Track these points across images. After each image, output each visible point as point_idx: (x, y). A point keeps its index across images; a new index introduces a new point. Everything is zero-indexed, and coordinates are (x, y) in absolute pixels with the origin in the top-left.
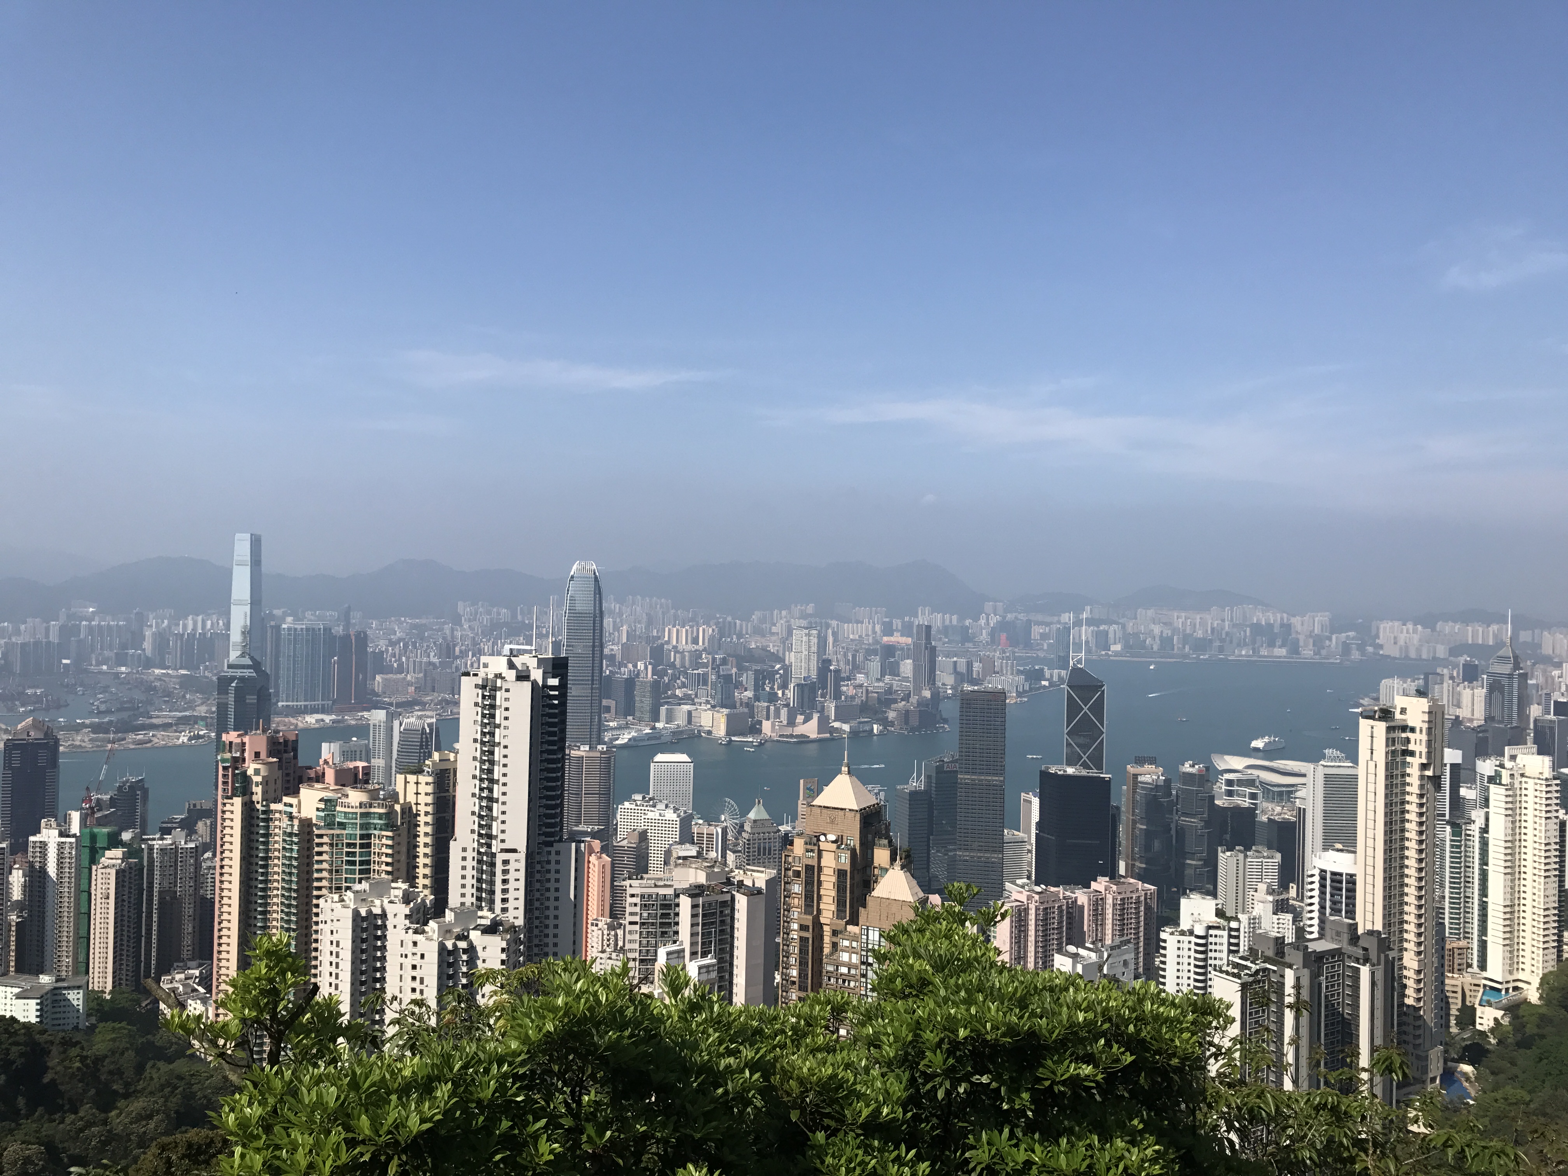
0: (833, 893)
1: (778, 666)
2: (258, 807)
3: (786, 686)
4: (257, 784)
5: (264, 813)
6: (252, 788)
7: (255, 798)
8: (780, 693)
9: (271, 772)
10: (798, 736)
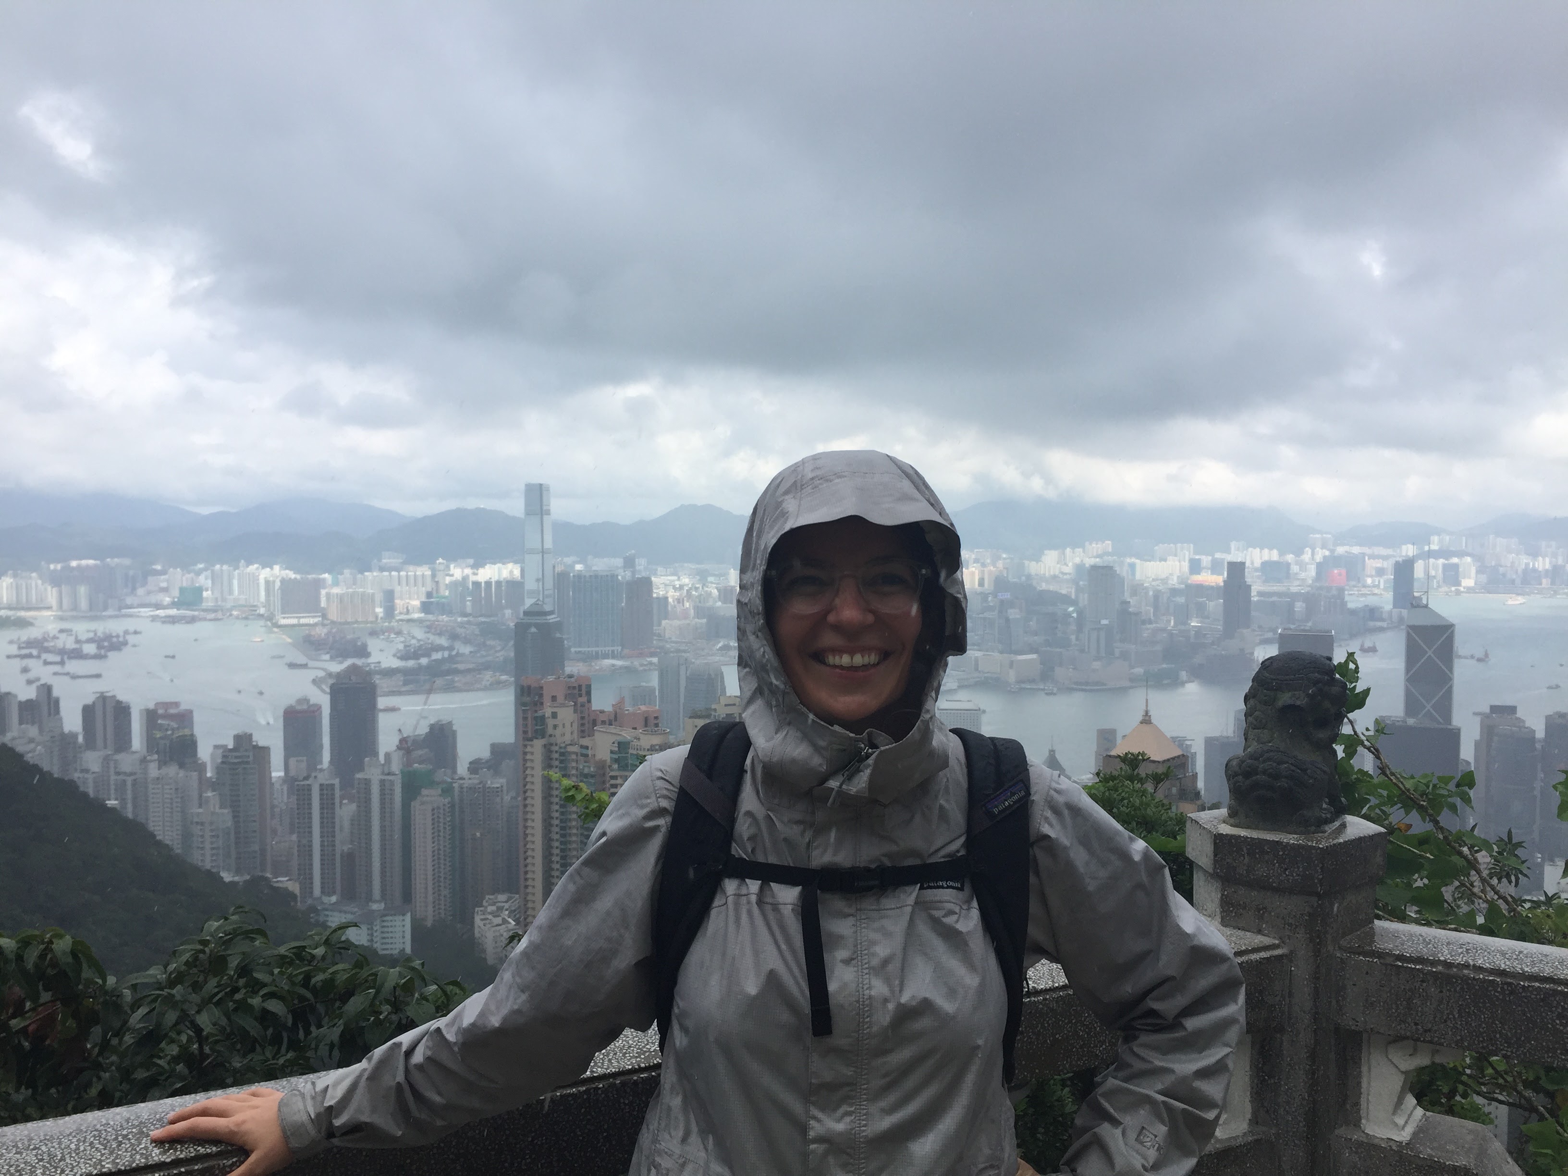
1: (1071, 609)
2: (557, 748)
3: (1080, 629)
4: (555, 727)
5: (562, 754)
6: (550, 730)
7: (552, 740)
8: (1073, 637)
9: (567, 715)
10: (1094, 684)
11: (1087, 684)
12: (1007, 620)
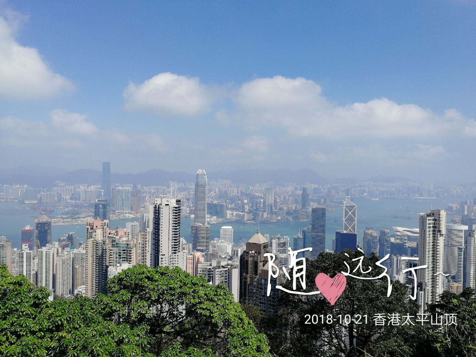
0: (254, 268)
1: (262, 200)
2: (96, 241)
4: (96, 235)
5: (97, 243)
6: (94, 236)
7: (95, 239)
9: (99, 232)
10: (267, 221)
11: (265, 221)
12: (244, 203)
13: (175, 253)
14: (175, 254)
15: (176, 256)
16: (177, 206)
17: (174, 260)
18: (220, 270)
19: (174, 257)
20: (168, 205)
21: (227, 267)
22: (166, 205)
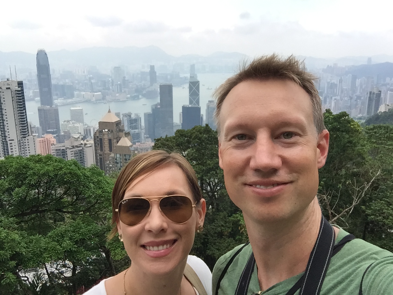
0: (108, 145)
1: (110, 79)
3: (113, 85)
8: (111, 87)
10: (117, 100)
11: (115, 100)
12: (92, 83)
13: (25, 137)
14: (25, 139)
15: (26, 140)
16: (20, 89)
17: (25, 144)
18: (74, 149)
19: (25, 141)
20: (9, 88)
21: (81, 147)
22: (7, 88)
